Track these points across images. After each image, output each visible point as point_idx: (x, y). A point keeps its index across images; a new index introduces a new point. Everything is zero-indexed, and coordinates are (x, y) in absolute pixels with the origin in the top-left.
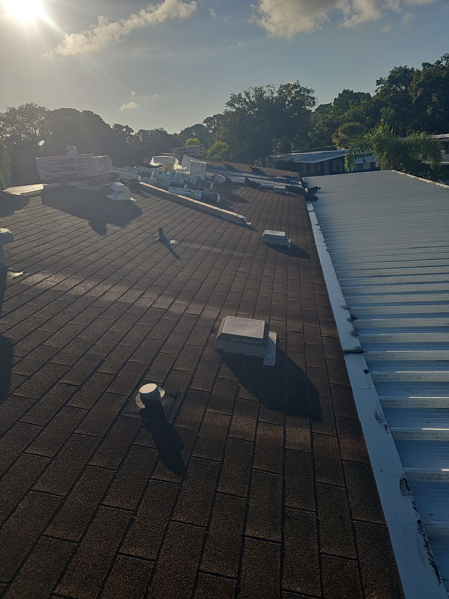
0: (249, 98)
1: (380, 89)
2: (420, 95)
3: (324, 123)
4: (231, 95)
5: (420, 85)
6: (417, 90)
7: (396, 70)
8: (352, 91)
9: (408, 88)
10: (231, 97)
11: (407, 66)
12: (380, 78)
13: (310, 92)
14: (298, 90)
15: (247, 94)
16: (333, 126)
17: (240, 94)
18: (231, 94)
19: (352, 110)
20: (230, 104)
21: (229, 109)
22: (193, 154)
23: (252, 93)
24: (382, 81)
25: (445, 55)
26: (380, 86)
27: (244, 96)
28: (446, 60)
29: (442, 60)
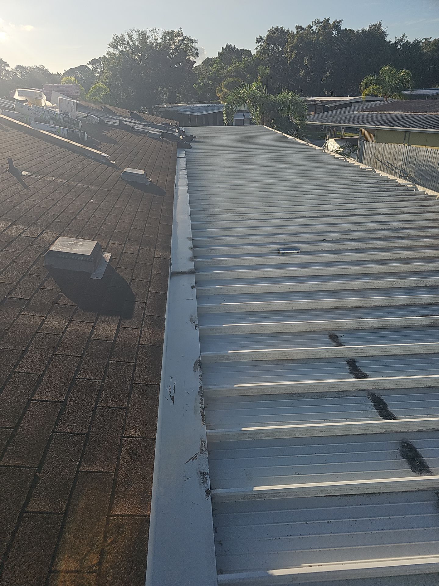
0: (132, 41)
1: (259, 47)
2: (294, 58)
3: (208, 75)
4: (114, 36)
5: (294, 47)
6: (291, 52)
7: (274, 30)
8: (235, 46)
9: (284, 50)
10: (113, 38)
11: (283, 27)
12: (260, 36)
13: (193, 42)
14: (181, 38)
15: (130, 37)
16: (217, 80)
17: (123, 36)
19: (234, 65)
20: (113, 46)
21: (112, 50)
22: (67, 93)
23: (135, 36)
24: (261, 39)
25: (315, 20)
26: (259, 44)
27: (127, 38)
29: (313, 24)
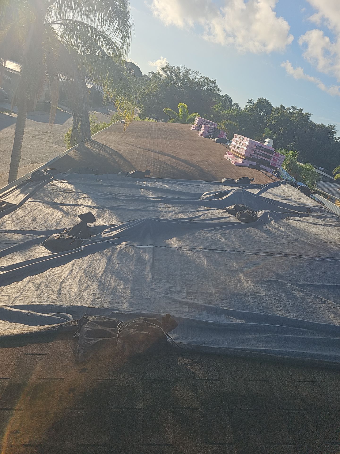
1: (249, 106)
7: (262, 100)
8: (230, 97)
11: (269, 100)
12: (251, 99)
13: (218, 90)
14: (214, 85)
18: (167, 63)
20: (164, 70)
21: (162, 73)
24: (251, 102)
25: (294, 106)
26: (249, 104)
28: (293, 110)
29: (291, 108)
